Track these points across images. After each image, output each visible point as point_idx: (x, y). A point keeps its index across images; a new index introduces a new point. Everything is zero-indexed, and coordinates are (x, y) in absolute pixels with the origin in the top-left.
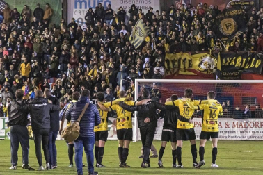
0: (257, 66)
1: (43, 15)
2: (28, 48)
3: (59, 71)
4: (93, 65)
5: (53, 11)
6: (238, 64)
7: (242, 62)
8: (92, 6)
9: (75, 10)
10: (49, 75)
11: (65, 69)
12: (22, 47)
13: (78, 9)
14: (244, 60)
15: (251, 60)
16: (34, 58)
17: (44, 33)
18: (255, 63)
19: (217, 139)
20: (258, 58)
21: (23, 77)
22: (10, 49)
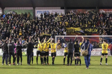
0: (96, 31)
1: (27, 16)
2: (22, 26)
3: (32, 34)
4: (43, 31)
5: (30, 14)
6: (90, 31)
7: (91, 30)
8: (43, 13)
9: (37, 14)
10: (29, 35)
11: (34, 33)
12: (20, 26)
13: (38, 14)
14: (92, 29)
15: (94, 29)
16: (24, 30)
17: (28, 22)
18: (96, 30)
19: (107, 56)
20: (97, 29)
21: (20, 36)
22: (16, 27)
